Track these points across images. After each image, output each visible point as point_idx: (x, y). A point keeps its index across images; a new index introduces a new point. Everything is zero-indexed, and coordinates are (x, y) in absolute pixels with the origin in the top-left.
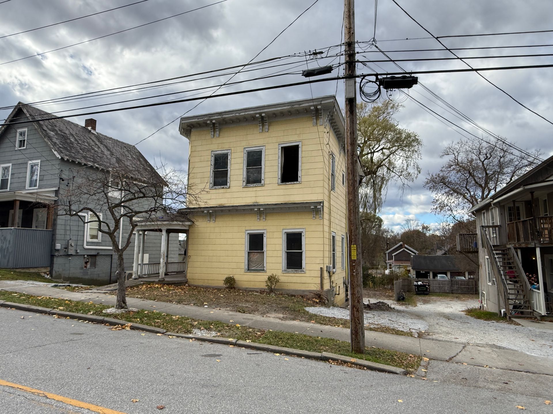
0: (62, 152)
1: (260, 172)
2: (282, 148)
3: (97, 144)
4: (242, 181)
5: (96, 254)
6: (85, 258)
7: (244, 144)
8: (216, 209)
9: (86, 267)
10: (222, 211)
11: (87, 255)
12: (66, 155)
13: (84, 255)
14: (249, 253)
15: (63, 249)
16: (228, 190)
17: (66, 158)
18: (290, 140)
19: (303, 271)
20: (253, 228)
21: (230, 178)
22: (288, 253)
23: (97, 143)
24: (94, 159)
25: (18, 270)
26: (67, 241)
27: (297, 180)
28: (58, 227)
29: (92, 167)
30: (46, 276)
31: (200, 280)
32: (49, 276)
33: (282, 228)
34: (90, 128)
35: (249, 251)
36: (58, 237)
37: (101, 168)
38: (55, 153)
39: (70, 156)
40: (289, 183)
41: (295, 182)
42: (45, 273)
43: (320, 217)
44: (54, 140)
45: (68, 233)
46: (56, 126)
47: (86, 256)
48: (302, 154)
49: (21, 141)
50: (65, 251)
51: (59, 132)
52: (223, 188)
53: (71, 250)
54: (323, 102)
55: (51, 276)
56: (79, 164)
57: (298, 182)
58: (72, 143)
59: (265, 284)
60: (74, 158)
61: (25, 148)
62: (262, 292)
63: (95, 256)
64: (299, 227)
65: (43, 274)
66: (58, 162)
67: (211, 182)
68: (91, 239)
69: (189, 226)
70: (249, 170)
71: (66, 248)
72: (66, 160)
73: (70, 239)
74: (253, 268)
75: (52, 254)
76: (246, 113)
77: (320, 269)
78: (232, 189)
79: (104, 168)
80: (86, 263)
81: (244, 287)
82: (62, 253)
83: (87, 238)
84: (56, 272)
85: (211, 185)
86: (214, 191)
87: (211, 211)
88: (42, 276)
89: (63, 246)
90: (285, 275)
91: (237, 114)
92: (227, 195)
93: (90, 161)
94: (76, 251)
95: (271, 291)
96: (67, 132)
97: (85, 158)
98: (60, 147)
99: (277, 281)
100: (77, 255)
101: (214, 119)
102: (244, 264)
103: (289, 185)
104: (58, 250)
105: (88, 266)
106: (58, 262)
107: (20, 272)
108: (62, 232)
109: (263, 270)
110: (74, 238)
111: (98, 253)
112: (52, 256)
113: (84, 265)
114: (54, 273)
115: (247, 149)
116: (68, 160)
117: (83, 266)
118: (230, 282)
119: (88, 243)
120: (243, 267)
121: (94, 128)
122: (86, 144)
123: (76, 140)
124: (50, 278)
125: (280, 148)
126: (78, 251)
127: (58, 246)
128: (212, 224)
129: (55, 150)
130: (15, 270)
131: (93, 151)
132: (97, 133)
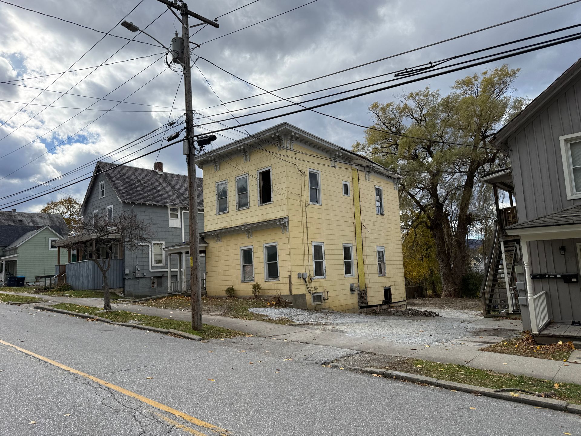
0: (124, 197)
1: (247, 197)
2: (259, 173)
3: (161, 184)
4: (236, 206)
5: (162, 275)
6: (151, 279)
7: (235, 174)
8: (218, 231)
9: (153, 287)
10: (225, 232)
11: (154, 277)
12: (127, 199)
13: (151, 277)
14: (244, 266)
15: (131, 273)
16: (228, 215)
17: (126, 201)
18: (264, 166)
19: (278, 279)
20: (244, 245)
21: (228, 204)
22: (269, 264)
23: (162, 182)
24: (153, 198)
25: (98, 291)
26: (134, 267)
27: (270, 200)
28: (126, 256)
29: (150, 205)
30: (120, 295)
31: (214, 292)
32: (122, 295)
33: (263, 243)
34: (157, 170)
35: (243, 265)
36: (126, 264)
37: (158, 204)
38: (119, 198)
39: (131, 199)
40: (266, 204)
41: (269, 203)
42: (119, 292)
43: (287, 231)
44: (120, 188)
45: (135, 260)
46: (125, 175)
47: (152, 278)
48: (273, 177)
49: (102, 191)
50: (134, 275)
51: (127, 180)
52: (224, 213)
53: (138, 274)
54: (279, 130)
55: (124, 295)
56: (139, 204)
57: (271, 202)
58: (136, 187)
59: (252, 292)
60: (134, 200)
61: (104, 196)
62: (251, 298)
63: (161, 277)
64: (273, 241)
65: (118, 294)
66: (122, 205)
67: (217, 209)
68: (157, 263)
69: (206, 247)
70: (241, 196)
71: (134, 272)
72: (126, 203)
73: (137, 265)
74: (247, 279)
75: (124, 278)
76: (231, 148)
77: (288, 276)
78: (231, 213)
79: (161, 204)
80: (153, 283)
81: (241, 295)
82: (131, 276)
83: (152, 263)
84: (127, 292)
85: (217, 212)
86: (219, 217)
87: (215, 234)
88: (116, 295)
89: (132, 271)
90: (268, 283)
91: (226, 150)
92: (228, 219)
93: (149, 200)
94: (143, 274)
95: (256, 296)
96: (134, 178)
97: (145, 198)
98: (123, 193)
99: (259, 288)
100: (144, 277)
101: (212, 156)
102: (240, 276)
103: (266, 206)
104: (127, 274)
105: (156, 285)
106: (129, 284)
107: (100, 292)
108: (130, 260)
109: (253, 280)
110: (141, 264)
112: (124, 279)
113: (151, 285)
114: (126, 292)
115: (238, 178)
116: (128, 203)
117: (151, 286)
118: (231, 292)
119: (153, 267)
120: (240, 279)
121: (161, 170)
122: (150, 186)
123: (141, 184)
124: (124, 296)
125: (258, 174)
126: (145, 274)
127: (127, 271)
128: (219, 244)
129: (119, 197)
130: (96, 291)
131: (155, 191)
132: (165, 173)
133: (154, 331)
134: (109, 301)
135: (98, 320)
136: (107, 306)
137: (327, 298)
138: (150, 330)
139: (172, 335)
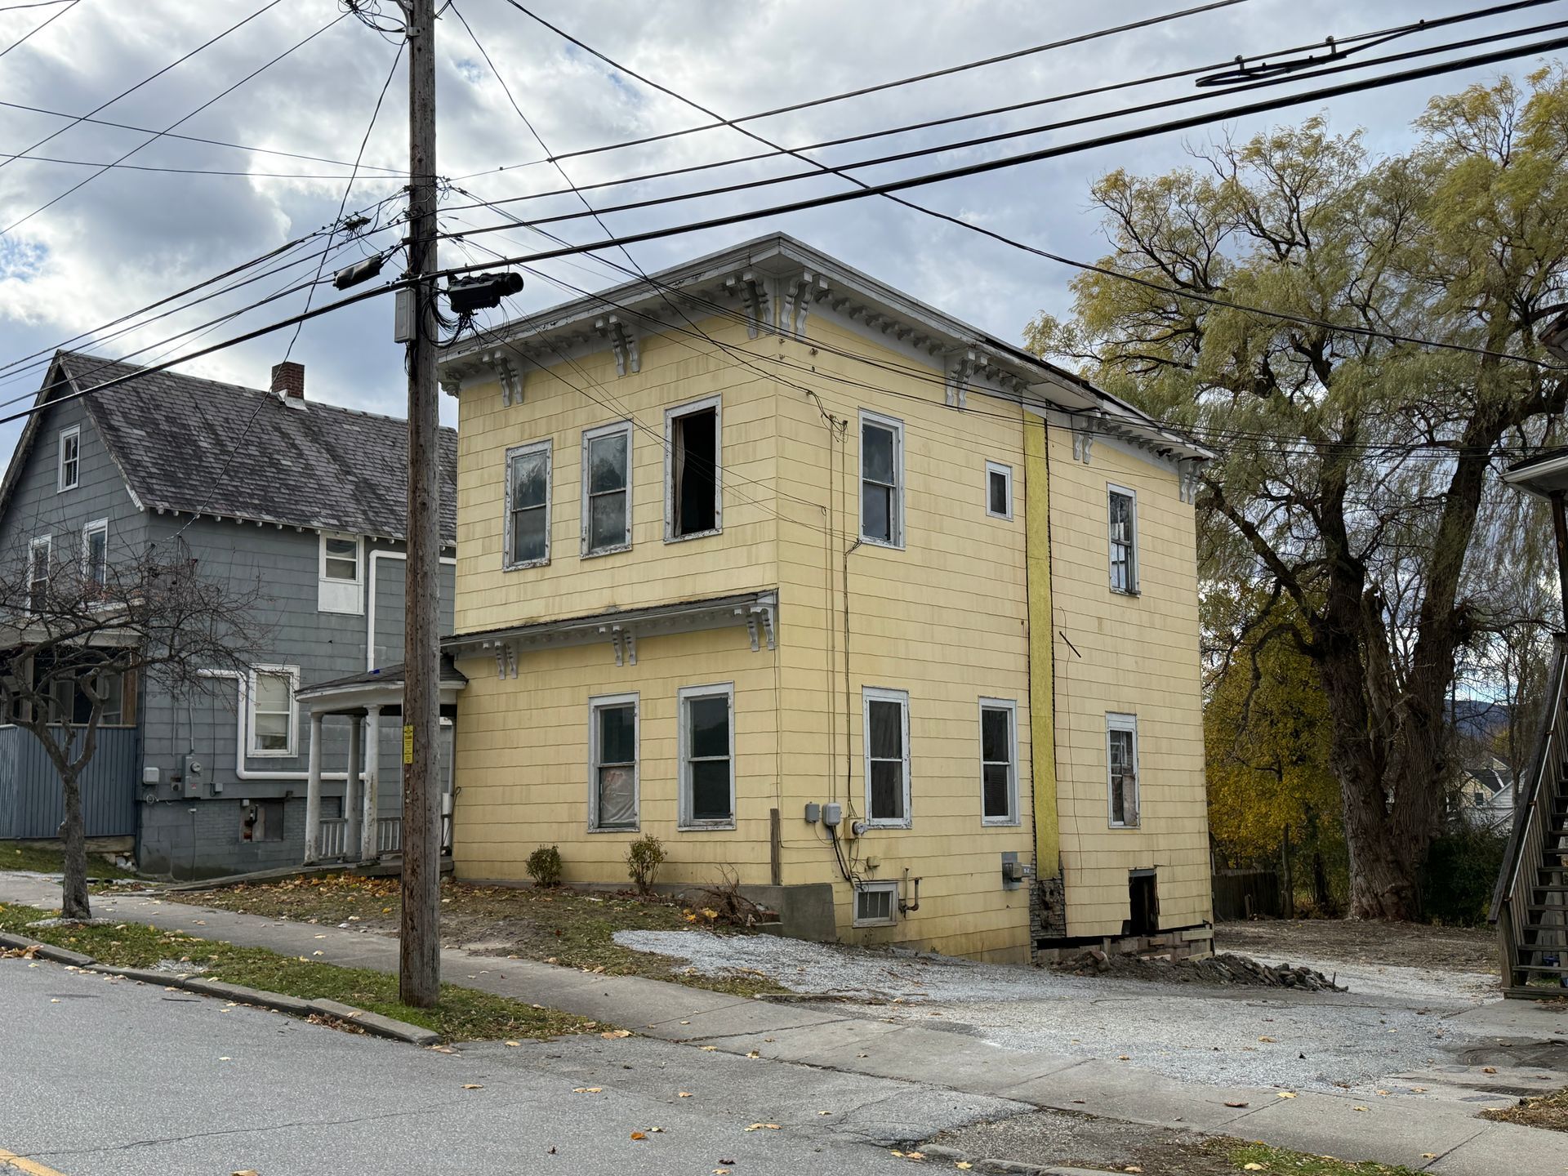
0: (151, 491)
1: (621, 508)
2: (674, 420)
3: (294, 446)
4: (579, 540)
5: (283, 795)
6: (243, 808)
7: (581, 418)
8: (509, 634)
9: (249, 837)
10: (532, 639)
11: (252, 800)
12: (163, 498)
13: (241, 800)
14: (601, 769)
15: (167, 780)
16: (549, 572)
17: (161, 507)
18: (692, 396)
19: (730, 824)
20: (606, 690)
21: (550, 532)
22: (696, 765)
23: (300, 440)
24: (264, 498)
25: (37, 845)
26: (179, 757)
27: (710, 525)
28: (150, 717)
29: (249, 524)
30: (122, 864)
31: (484, 864)
32: (130, 864)
33: (677, 683)
34: (283, 394)
35: (599, 764)
36: (150, 745)
37: (281, 523)
38: (133, 494)
39: (178, 499)
40: (693, 536)
41: (707, 533)
42: (118, 854)
43: (769, 642)
44: (140, 455)
45: (183, 732)
46: (158, 407)
47: (246, 803)
48: (724, 437)
49: (69, 465)
50: (176, 788)
51: (164, 426)
52: (534, 566)
53: (194, 784)
54: (754, 261)
55: (137, 864)
56: (208, 519)
57: (713, 532)
58: (199, 454)
59: (627, 869)
60: (189, 502)
61: (76, 485)
62: (623, 894)
63: (279, 802)
64: (717, 679)
65: (112, 858)
66: (143, 521)
67: (507, 549)
68: (266, 747)
69: (458, 693)
70: (599, 502)
71: (178, 780)
72: (161, 512)
73: (192, 751)
74: (611, 821)
75: (137, 799)
76: (570, 320)
77: (768, 815)
78: (559, 567)
79: (295, 524)
80: (250, 824)
81: (586, 880)
82: (165, 794)
83: (249, 745)
84: (149, 853)
85: (507, 561)
86: (514, 577)
87: (498, 644)
88: (106, 862)
89: (169, 774)
90: (686, 837)
91: (550, 327)
92: (546, 588)
93: (245, 506)
94: (213, 786)
95: (644, 887)
96: (193, 421)
97: (231, 498)
98: (151, 475)
99: (657, 856)
100: (216, 799)
101: (497, 348)
102: (585, 806)
103: (693, 543)
104: (151, 786)
105: (258, 833)
106: (155, 821)
107: (43, 851)
108: (165, 731)
109: (633, 825)
110: (204, 748)
111: (288, 793)
112: (138, 804)
113: (242, 829)
114: (143, 853)
115: (590, 435)
116: (168, 512)
117: (241, 835)
118: (547, 867)
119: (251, 763)
120: (584, 817)
121: (297, 392)
122: (253, 450)
123: (219, 443)
124: (134, 869)
125: (670, 422)
126: (219, 788)
127: (151, 774)
128: (510, 684)
129: (133, 487)
130: (28, 843)
131: (270, 472)
132: (310, 405)
133: (256, 1003)
134: (83, 883)
135: (39, 955)
136: (76, 903)
137: (911, 904)
138: (240, 1000)
139: (325, 1022)
